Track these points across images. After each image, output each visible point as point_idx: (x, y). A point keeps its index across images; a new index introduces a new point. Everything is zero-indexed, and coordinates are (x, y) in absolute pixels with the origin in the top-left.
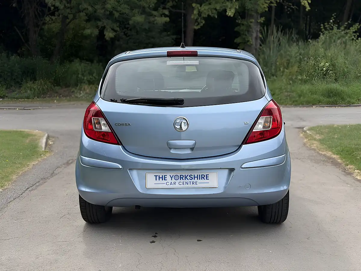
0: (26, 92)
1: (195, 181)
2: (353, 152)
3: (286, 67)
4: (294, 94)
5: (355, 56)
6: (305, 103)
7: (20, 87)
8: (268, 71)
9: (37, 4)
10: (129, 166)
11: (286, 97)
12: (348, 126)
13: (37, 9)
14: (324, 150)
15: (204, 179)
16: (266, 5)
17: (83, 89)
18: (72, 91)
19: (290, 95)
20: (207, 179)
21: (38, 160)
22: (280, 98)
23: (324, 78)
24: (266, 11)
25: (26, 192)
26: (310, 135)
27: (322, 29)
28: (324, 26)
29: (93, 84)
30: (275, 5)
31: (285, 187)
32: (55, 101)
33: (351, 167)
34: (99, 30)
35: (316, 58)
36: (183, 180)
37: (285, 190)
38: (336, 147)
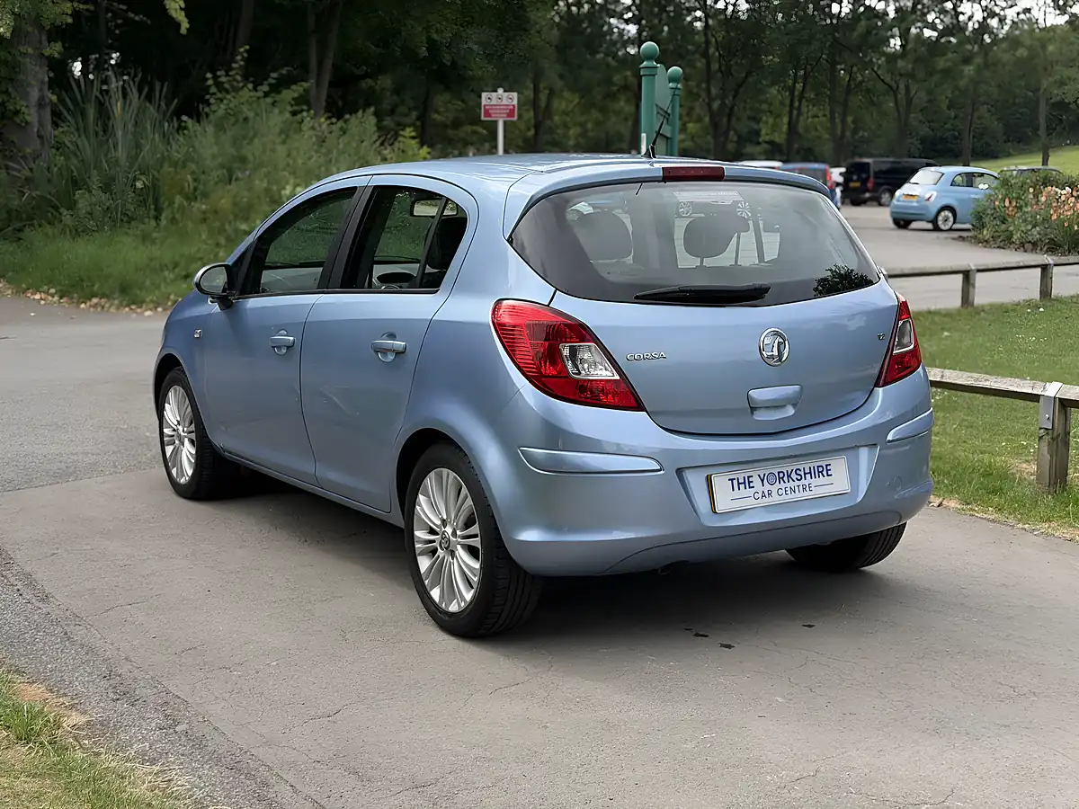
1: (806, 483)
15: (823, 476)
20: (828, 475)
27: (209, 87)
28: (216, 77)
36: (784, 482)
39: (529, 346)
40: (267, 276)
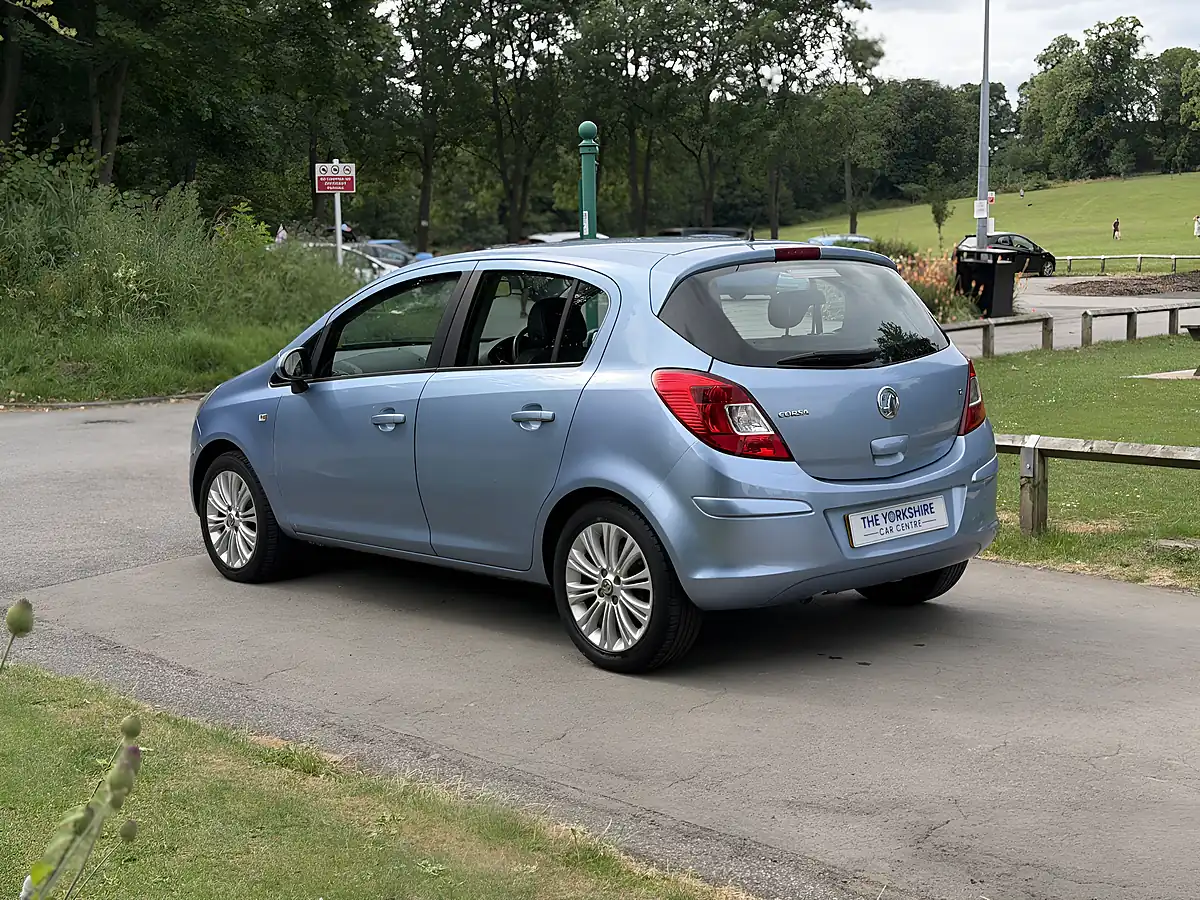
1: (918, 519)
6: (144, 391)
15: (928, 513)
20: (933, 512)
36: (901, 520)
39: (695, 407)
40: (339, 356)
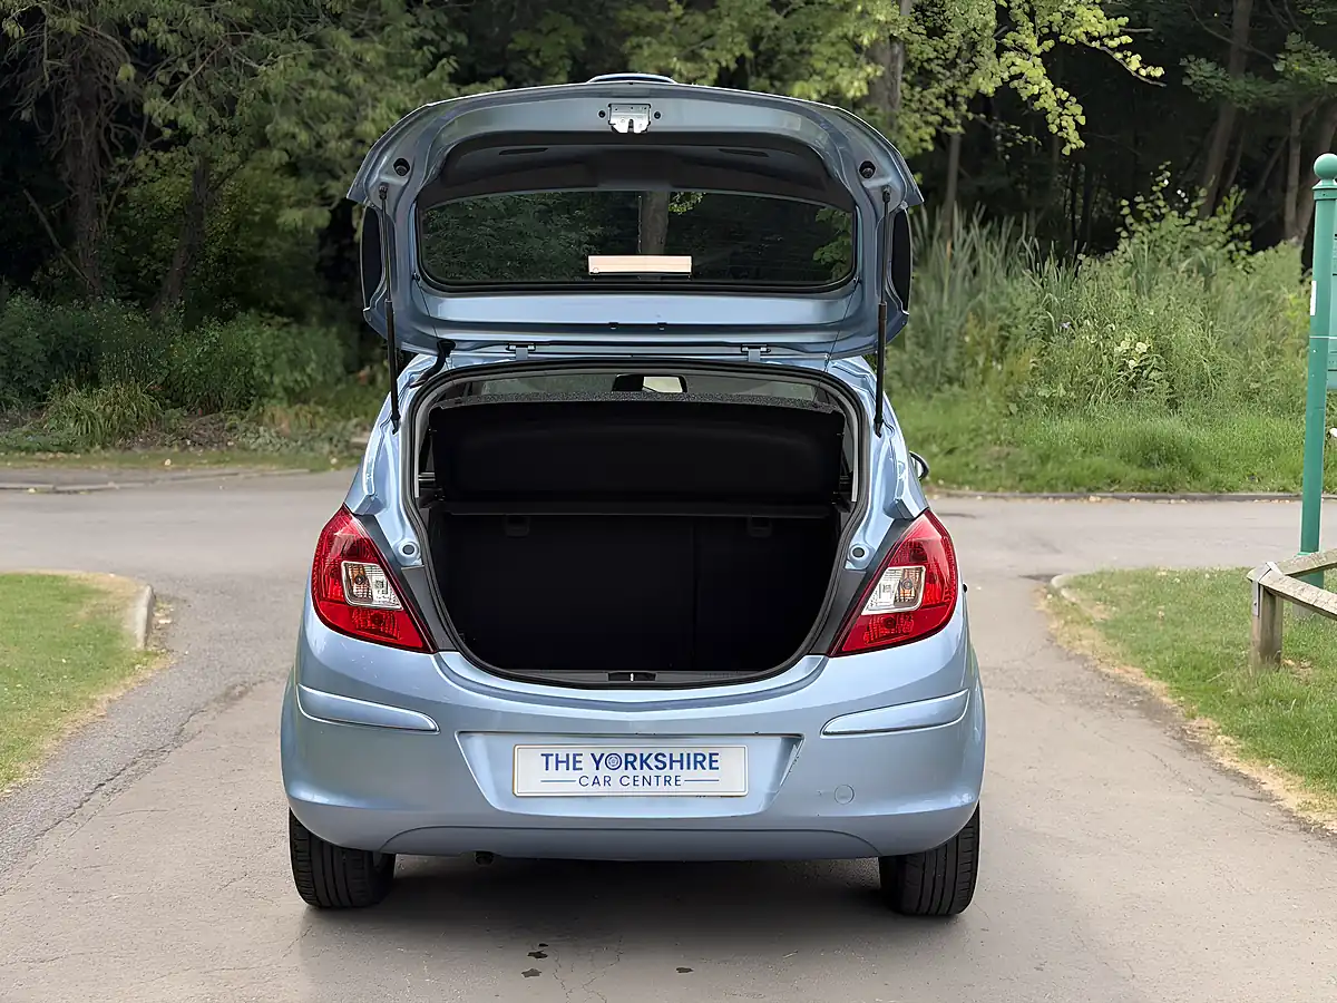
0: (61, 427)
1: (672, 774)
2: (1217, 670)
3: (998, 354)
4: (1024, 453)
5: (1243, 318)
6: (1061, 486)
7: (40, 408)
8: (934, 363)
9: (107, 115)
10: (457, 722)
11: (994, 463)
12: (1207, 576)
13: (108, 130)
14: (1117, 662)
15: (704, 768)
16: (927, 132)
17: (266, 419)
18: (227, 424)
19: (1008, 454)
20: (711, 768)
21: (126, 686)
22: (972, 466)
23: (1129, 395)
24: (925, 150)
25: (93, 798)
26: (1073, 604)
27: (1124, 216)
28: (1133, 205)
29: (305, 402)
30: (959, 128)
31: (966, 798)
32: (168, 462)
33: (1205, 723)
34: (331, 211)
35: (1103, 324)
36: (635, 768)
37: (964, 808)
38: (1159, 652)
